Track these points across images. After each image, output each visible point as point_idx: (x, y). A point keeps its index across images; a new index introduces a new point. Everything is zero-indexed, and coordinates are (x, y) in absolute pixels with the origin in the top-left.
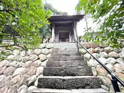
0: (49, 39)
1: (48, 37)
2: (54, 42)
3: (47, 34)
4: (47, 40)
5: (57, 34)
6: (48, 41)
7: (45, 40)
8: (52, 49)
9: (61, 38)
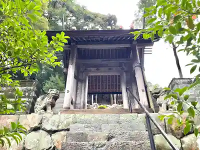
0: (56, 98)
1: (54, 91)
2: (72, 107)
3: (52, 78)
4: (48, 100)
5: (83, 81)
6: (53, 106)
7: (41, 102)
8: (63, 133)
9: (94, 91)
